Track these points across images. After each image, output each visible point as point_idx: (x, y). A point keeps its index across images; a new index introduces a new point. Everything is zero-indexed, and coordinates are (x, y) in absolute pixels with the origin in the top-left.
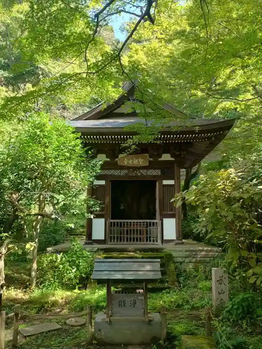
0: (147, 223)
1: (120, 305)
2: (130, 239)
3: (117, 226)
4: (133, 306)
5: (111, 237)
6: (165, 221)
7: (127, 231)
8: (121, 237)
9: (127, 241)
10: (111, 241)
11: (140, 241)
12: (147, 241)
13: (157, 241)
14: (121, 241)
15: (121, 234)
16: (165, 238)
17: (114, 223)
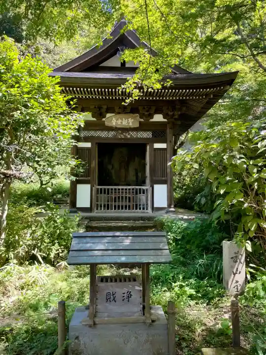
0: (137, 189)
1: (107, 299)
2: (119, 206)
3: (105, 193)
4: (126, 300)
5: (98, 204)
6: (156, 187)
7: (115, 198)
8: (108, 205)
9: (115, 209)
10: (97, 209)
11: (129, 209)
12: (136, 209)
13: (147, 209)
14: (108, 209)
15: (108, 201)
16: (155, 206)
17: (101, 189)
